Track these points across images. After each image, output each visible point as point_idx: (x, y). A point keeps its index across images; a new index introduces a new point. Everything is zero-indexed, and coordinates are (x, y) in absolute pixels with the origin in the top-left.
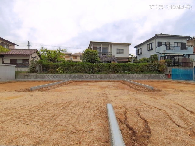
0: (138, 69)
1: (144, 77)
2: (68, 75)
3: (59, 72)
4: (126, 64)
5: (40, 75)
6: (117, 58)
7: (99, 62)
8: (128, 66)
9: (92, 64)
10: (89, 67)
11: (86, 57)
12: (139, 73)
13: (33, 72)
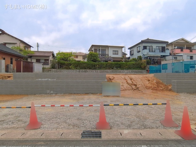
0: (127, 66)
1: (131, 72)
2: (78, 70)
3: (72, 68)
4: (118, 63)
5: (59, 70)
6: (113, 58)
7: (99, 61)
8: (120, 64)
9: (94, 62)
10: (92, 65)
11: (90, 57)
12: (128, 69)
13: (54, 68)
